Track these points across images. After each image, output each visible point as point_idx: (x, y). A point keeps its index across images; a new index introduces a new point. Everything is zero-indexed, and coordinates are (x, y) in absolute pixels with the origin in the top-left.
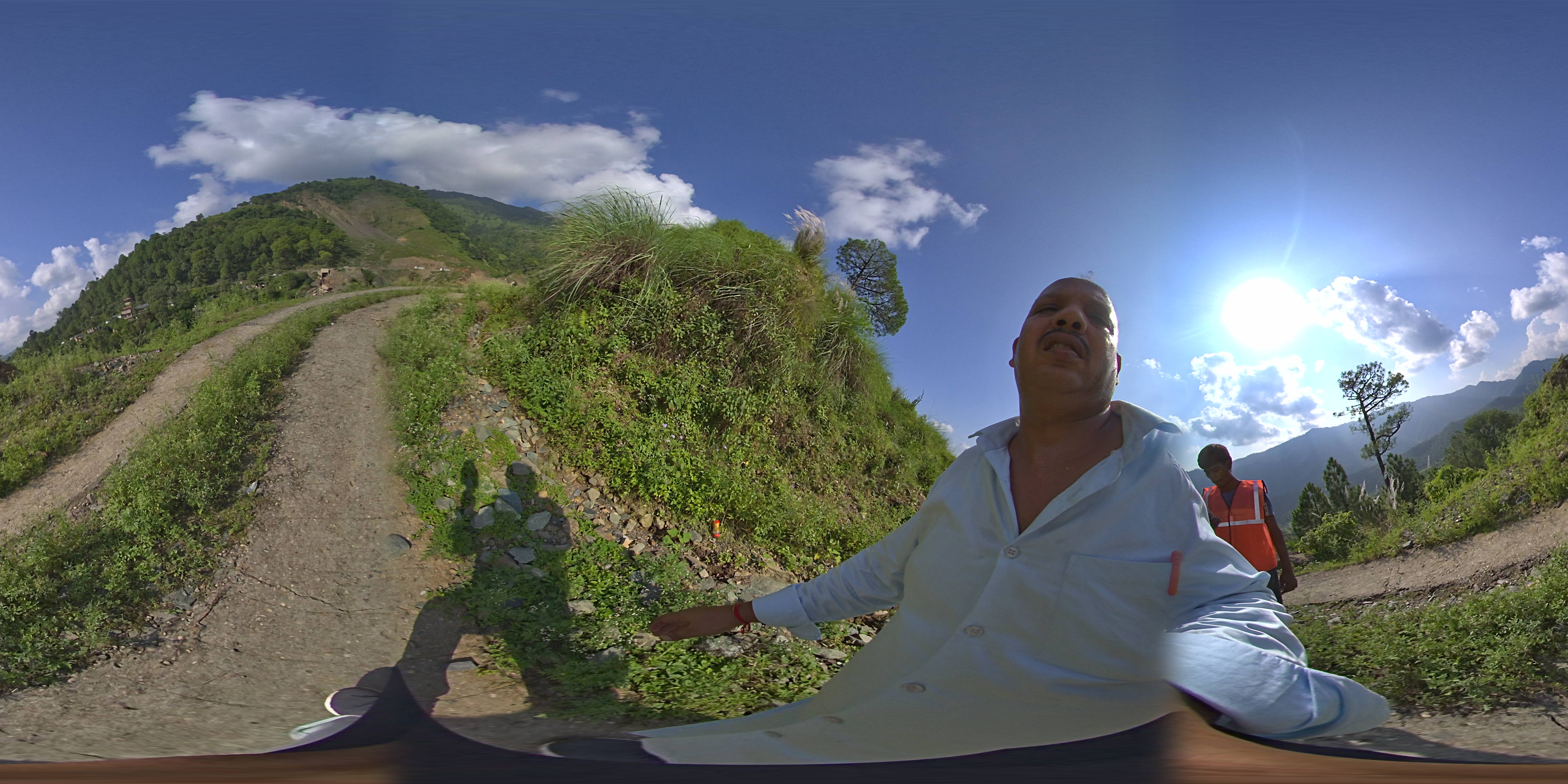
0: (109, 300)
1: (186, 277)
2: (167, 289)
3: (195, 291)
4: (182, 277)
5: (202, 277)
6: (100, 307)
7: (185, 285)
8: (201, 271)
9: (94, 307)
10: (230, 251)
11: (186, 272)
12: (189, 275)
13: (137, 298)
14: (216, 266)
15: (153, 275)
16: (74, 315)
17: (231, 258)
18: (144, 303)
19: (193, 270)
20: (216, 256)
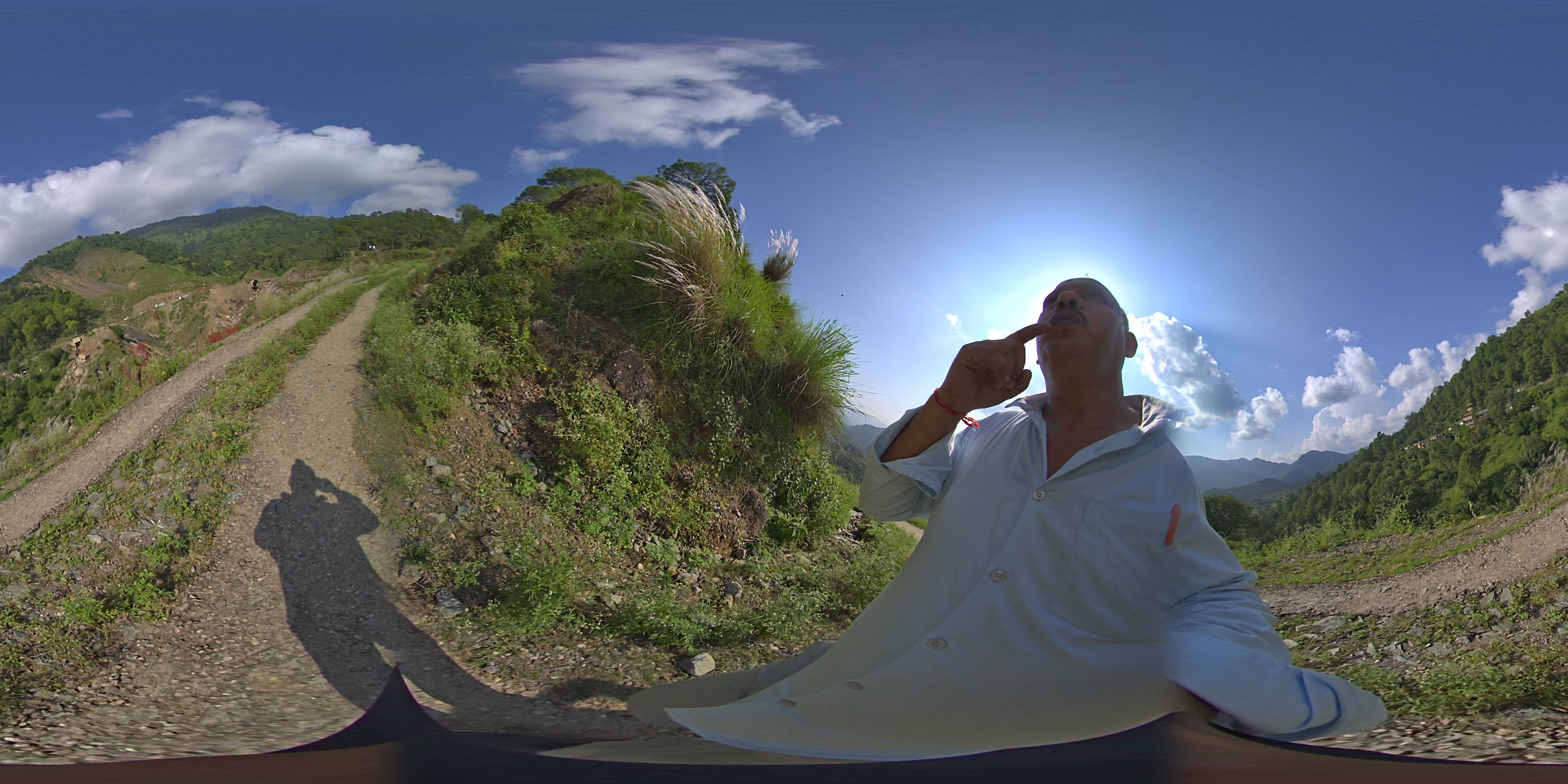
0: (1453, 406)
1: (1522, 377)
2: (1505, 392)
3: (1531, 389)
4: (1518, 378)
5: (1536, 375)
6: (1444, 413)
7: (1521, 384)
8: (1534, 369)
9: (1438, 413)
10: (1556, 344)
11: (1521, 372)
12: (1523, 374)
13: (1478, 403)
14: (1547, 361)
15: (1492, 379)
16: (1420, 420)
17: (1558, 351)
18: (1484, 408)
19: (1526, 369)
20: (1544, 351)
